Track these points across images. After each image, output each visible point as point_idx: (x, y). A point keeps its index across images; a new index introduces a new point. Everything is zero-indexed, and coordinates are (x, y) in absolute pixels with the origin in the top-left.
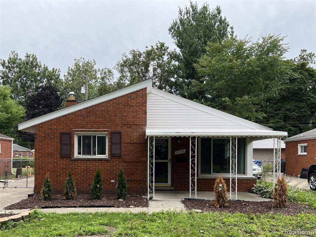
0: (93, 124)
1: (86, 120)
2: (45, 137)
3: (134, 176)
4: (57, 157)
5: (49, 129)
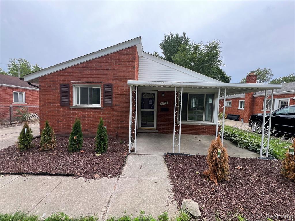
0: (88, 77)
1: (82, 73)
2: (47, 88)
3: (124, 123)
4: (58, 105)
5: (50, 81)
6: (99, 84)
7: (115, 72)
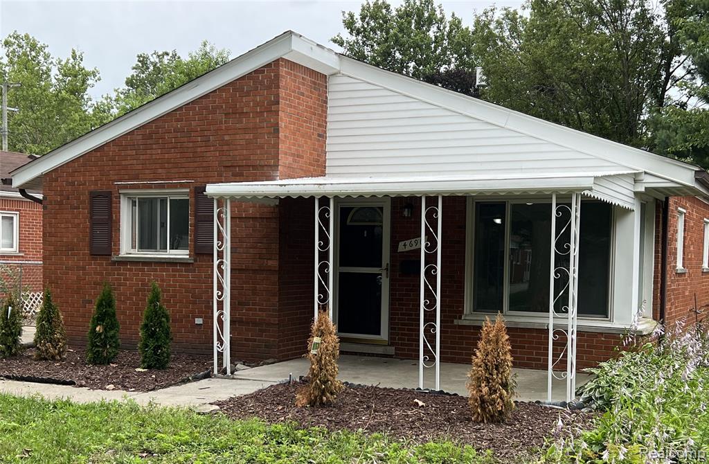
6: (182, 186)
7: (225, 148)
